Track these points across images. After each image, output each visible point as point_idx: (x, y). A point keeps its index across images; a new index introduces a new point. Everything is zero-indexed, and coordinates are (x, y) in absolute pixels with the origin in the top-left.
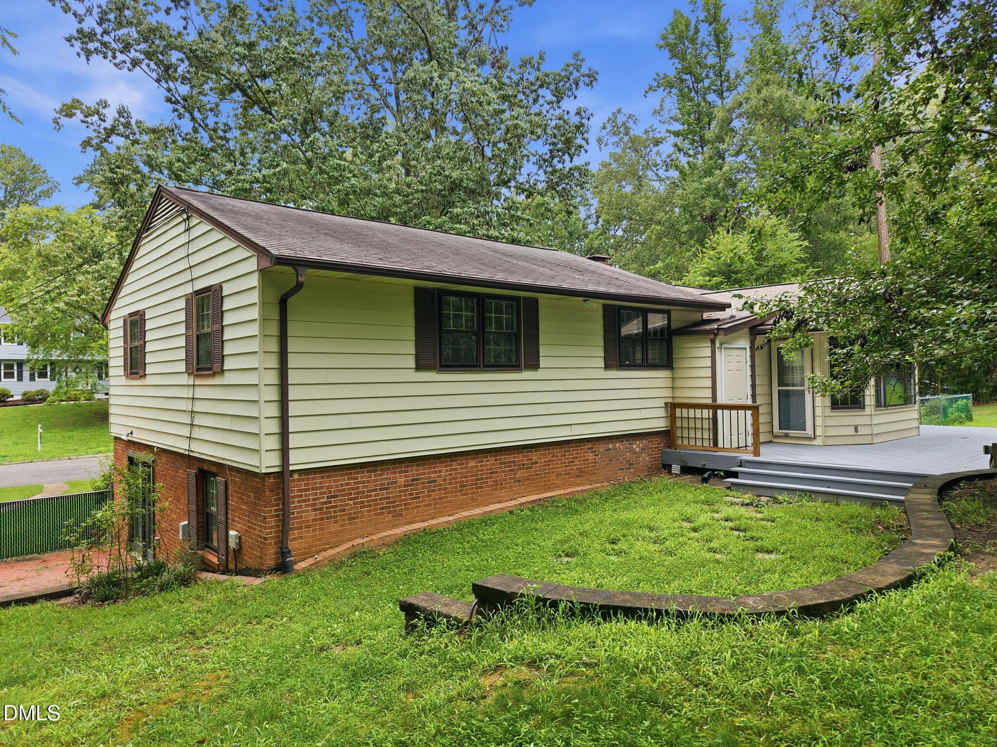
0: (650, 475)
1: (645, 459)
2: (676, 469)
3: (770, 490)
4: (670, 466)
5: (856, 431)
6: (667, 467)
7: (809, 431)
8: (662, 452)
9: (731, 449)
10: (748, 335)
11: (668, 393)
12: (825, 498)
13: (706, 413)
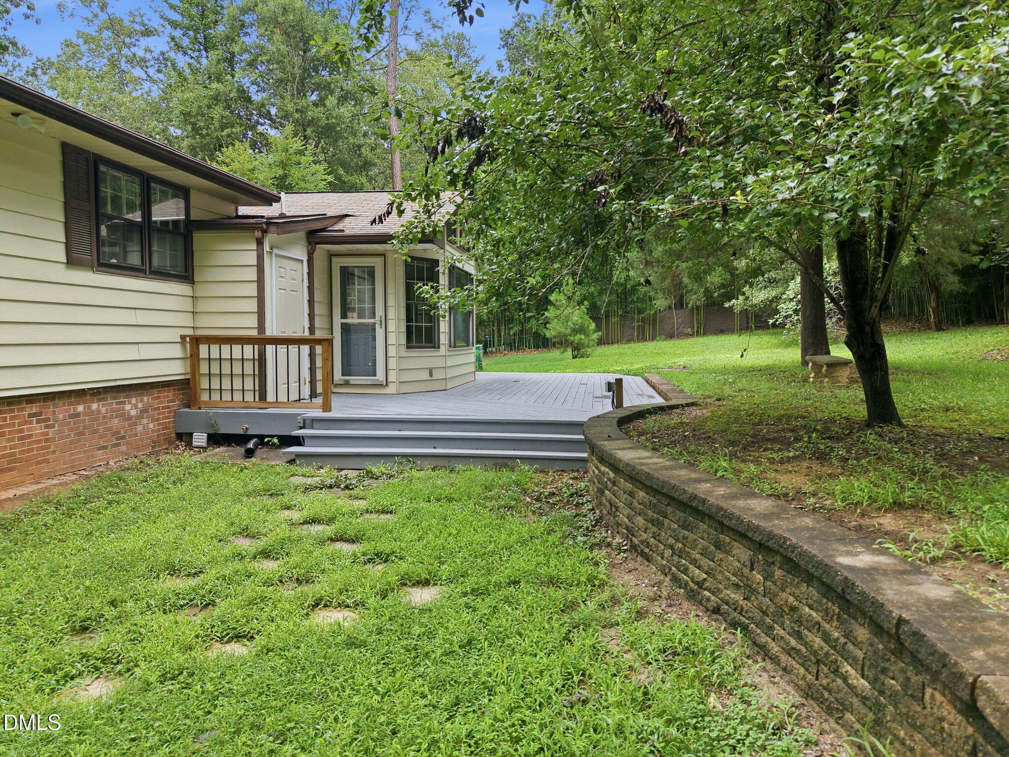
0: (157, 453)
1: (148, 426)
2: (200, 439)
3: (359, 459)
4: (190, 435)
5: (431, 375)
6: (185, 438)
7: (380, 376)
8: (176, 415)
9: (288, 403)
10: (304, 243)
11: (186, 320)
12: (435, 462)
13: (249, 351)
